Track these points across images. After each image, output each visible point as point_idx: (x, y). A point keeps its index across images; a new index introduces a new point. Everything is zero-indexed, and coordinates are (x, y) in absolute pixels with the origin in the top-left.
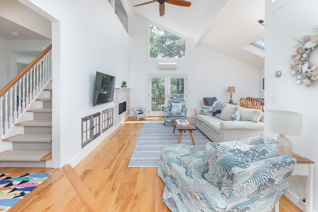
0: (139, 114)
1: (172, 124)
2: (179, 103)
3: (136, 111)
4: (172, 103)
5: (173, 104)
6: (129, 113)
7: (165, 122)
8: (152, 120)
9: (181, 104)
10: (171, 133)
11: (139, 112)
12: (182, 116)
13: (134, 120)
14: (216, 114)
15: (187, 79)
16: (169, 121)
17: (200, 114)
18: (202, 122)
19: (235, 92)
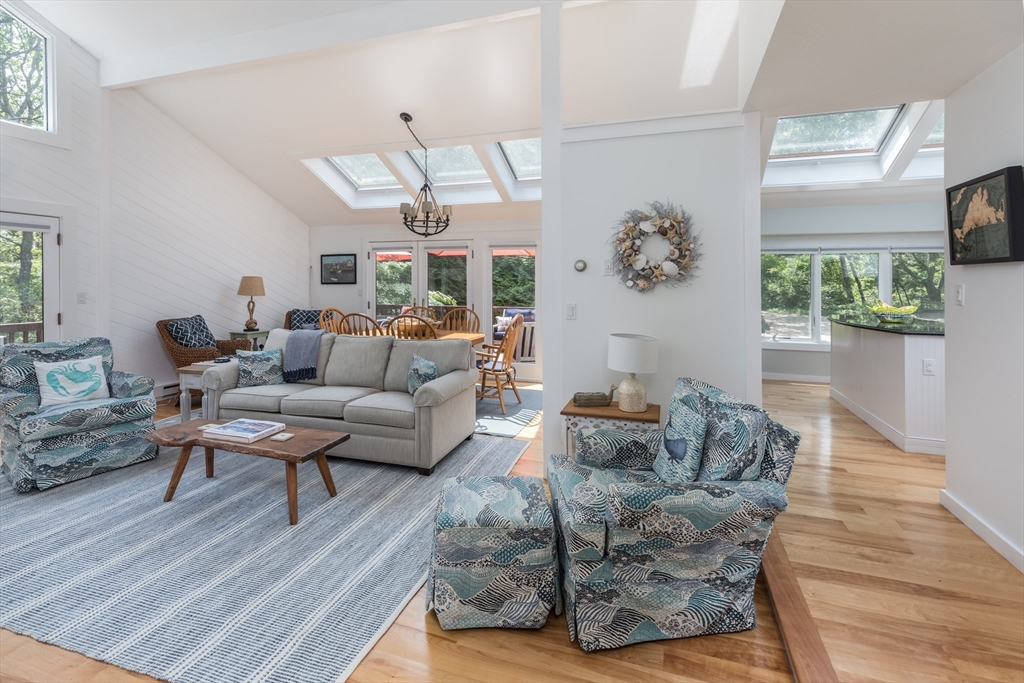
1: (80, 472)
2: (77, 356)
4: (37, 364)
5: (42, 368)
7: (36, 471)
9: (96, 360)
10: (155, 505)
12: (141, 414)
15: (59, 236)
16: (62, 460)
17: (236, 387)
18: (279, 412)
19: (264, 294)
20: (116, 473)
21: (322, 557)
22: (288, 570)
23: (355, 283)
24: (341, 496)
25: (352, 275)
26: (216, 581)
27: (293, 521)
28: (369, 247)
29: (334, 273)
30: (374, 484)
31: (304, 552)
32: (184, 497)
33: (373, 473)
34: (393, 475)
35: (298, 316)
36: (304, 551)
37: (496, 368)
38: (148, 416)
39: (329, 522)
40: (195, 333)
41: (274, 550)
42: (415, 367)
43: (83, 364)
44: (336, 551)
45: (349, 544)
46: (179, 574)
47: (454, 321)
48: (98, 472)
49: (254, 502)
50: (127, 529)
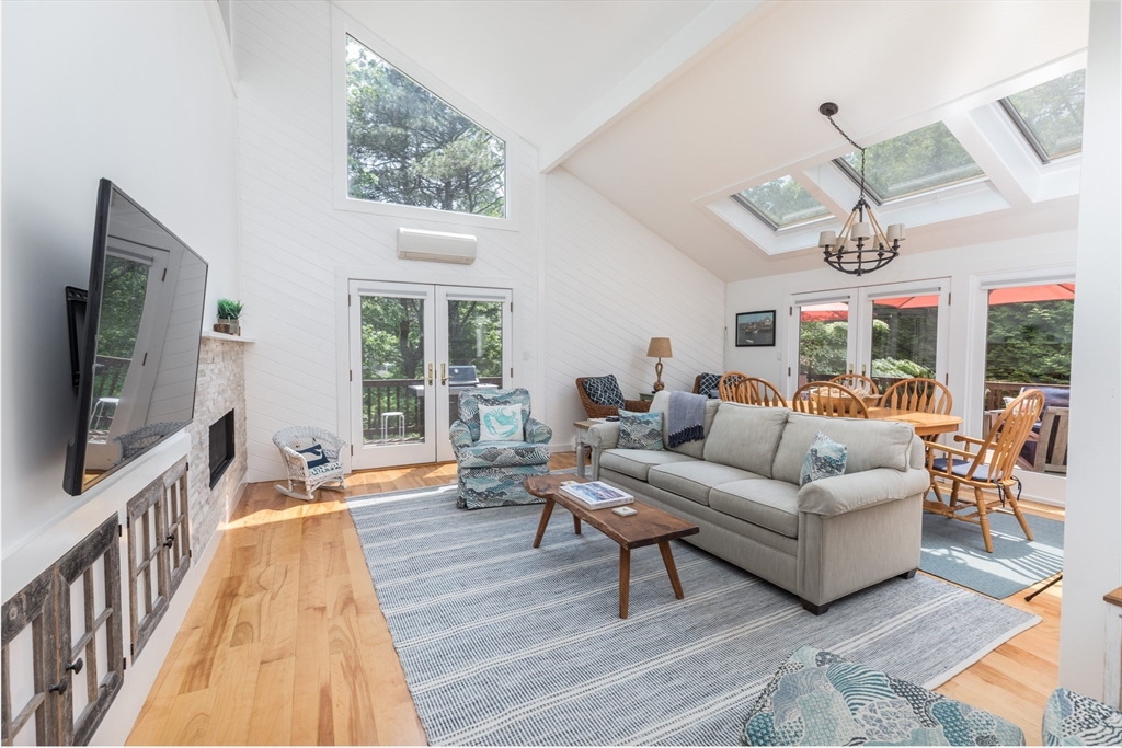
0: (311, 465)
1: (495, 501)
2: (506, 403)
3: (294, 453)
4: (480, 406)
5: (484, 409)
6: (244, 469)
7: (467, 493)
8: (378, 486)
9: (517, 408)
10: (527, 548)
11: (313, 457)
12: (538, 460)
13: (282, 501)
14: (683, 442)
15: (512, 304)
16: (481, 488)
17: (616, 447)
18: (646, 482)
19: (671, 356)
20: (518, 508)
21: (631, 677)
22: (590, 675)
23: (773, 345)
24: (688, 601)
25: (770, 335)
26: (525, 653)
27: (623, 615)
28: (791, 301)
29: (750, 334)
30: (735, 600)
31: (615, 660)
32: (548, 548)
33: (741, 584)
34: (765, 596)
35: (707, 381)
36: (616, 658)
37: (975, 475)
38: (543, 463)
39: (660, 631)
40: (605, 392)
41: (589, 642)
42: (814, 447)
43: (508, 410)
44: (650, 676)
45: (669, 674)
46: (503, 629)
47: (906, 396)
48: (506, 504)
49: (599, 575)
50: (496, 564)
